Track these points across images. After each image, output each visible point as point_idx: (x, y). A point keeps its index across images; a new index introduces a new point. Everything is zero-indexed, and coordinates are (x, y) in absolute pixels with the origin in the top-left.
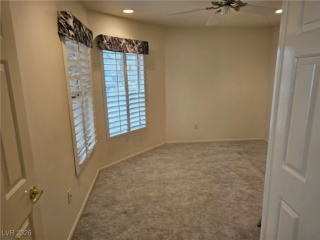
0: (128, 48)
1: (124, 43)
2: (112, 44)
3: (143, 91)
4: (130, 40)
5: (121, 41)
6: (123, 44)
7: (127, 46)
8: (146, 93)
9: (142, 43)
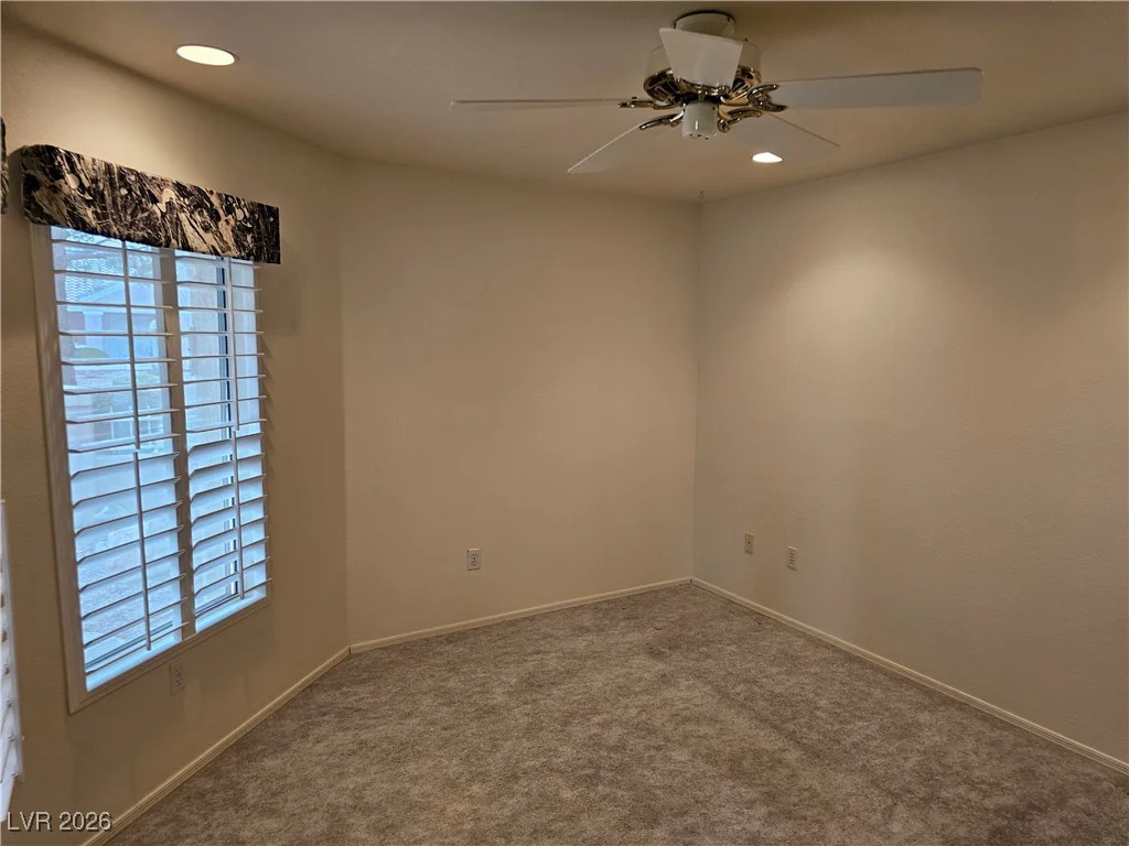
0: (189, 230)
1: (169, 204)
2: (109, 200)
3: (255, 429)
4: (199, 190)
5: (156, 192)
6: (162, 206)
7: (183, 216)
8: (265, 438)
9: (252, 213)
